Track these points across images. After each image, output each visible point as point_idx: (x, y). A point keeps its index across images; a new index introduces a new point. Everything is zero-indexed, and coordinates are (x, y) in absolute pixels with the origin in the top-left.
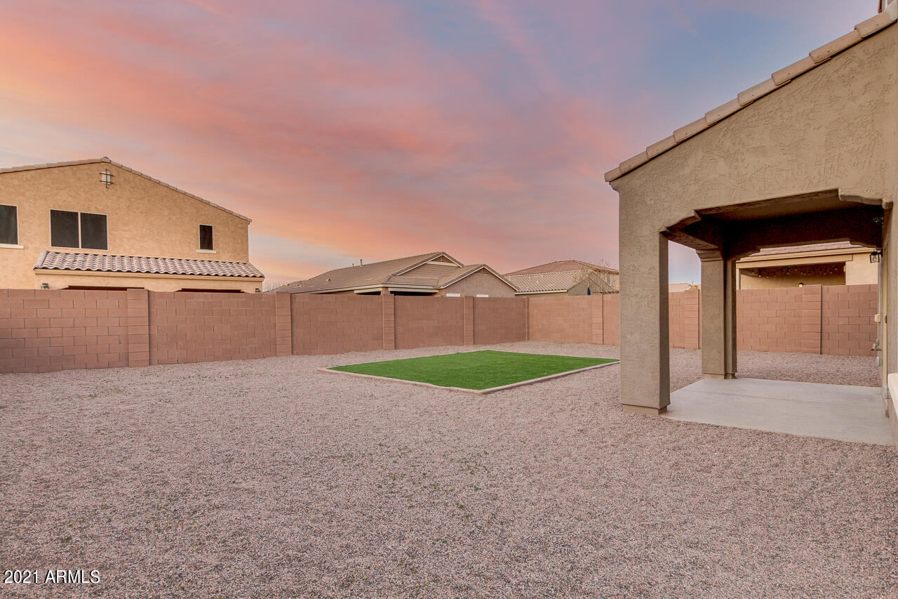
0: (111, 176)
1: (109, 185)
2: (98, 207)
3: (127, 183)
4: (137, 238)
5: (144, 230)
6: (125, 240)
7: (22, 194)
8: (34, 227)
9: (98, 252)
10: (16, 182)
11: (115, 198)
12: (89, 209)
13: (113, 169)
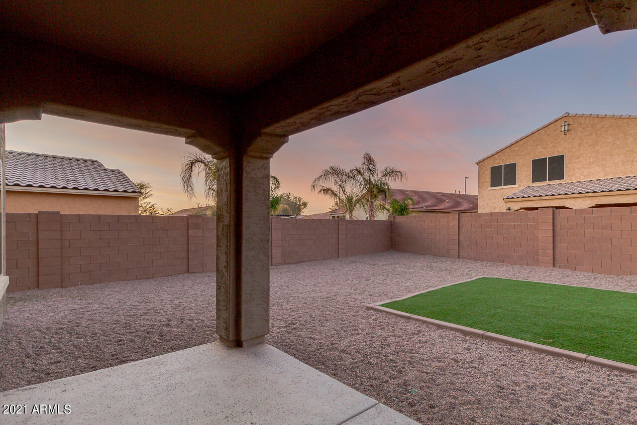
0: (569, 125)
1: (565, 133)
2: (559, 150)
3: (579, 126)
4: (586, 166)
5: (592, 158)
6: (576, 170)
7: (520, 155)
8: (524, 174)
9: (557, 182)
10: (517, 149)
11: (571, 140)
12: (553, 153)
13: (571, 119)
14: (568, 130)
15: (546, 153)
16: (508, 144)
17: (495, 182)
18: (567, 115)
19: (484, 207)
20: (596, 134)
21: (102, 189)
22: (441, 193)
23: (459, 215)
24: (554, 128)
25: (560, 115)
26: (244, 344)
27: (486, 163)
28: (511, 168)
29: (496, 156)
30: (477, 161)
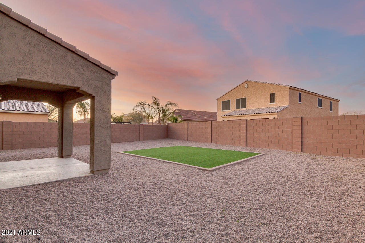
0: (247, 85)
3: (251, 86)
4: (253, 103)
5: (255, 100)
6: (250, 104)
7: (231, 97)
8: (233, 105)
9: (244, 109)
10: (230, 94)
11: (248, 91)
12: (243, 97)
13: (248, 83)
14: (247, 87)
15: (240, 97)
16: (228, 92)
17: (223, 109)
18: (247, 81)
19: (220, 119)
20: (256, 90)
21: (31, 111)
22: (210, 112)
23: (211, 122)
24: (243, 86)
25: (244, 81)
26: (64, 157)
27: (220, 99)
28: (229, 102)
29: (223, 97)
30: (217, 98)
